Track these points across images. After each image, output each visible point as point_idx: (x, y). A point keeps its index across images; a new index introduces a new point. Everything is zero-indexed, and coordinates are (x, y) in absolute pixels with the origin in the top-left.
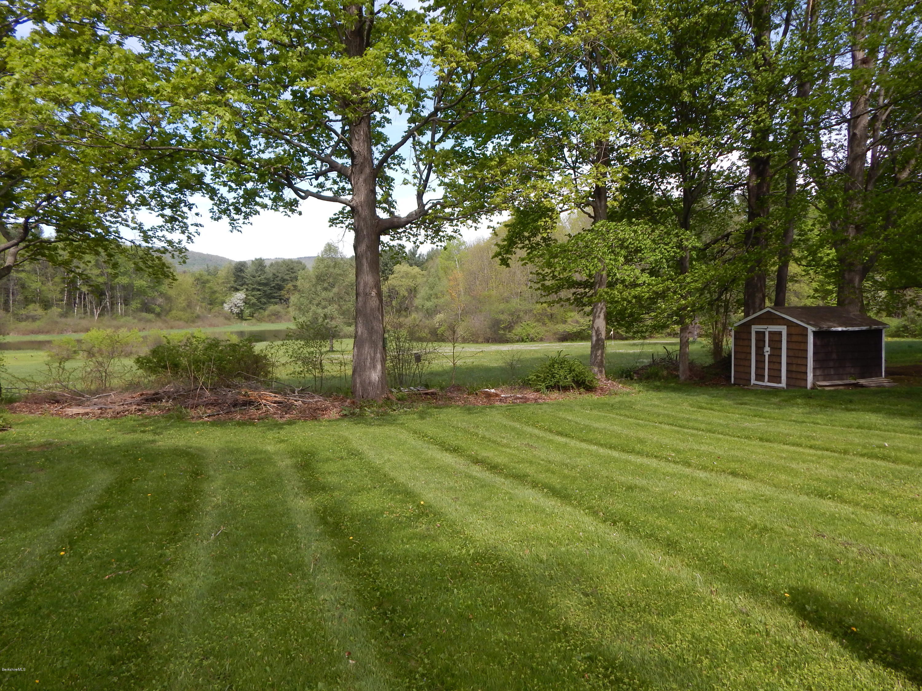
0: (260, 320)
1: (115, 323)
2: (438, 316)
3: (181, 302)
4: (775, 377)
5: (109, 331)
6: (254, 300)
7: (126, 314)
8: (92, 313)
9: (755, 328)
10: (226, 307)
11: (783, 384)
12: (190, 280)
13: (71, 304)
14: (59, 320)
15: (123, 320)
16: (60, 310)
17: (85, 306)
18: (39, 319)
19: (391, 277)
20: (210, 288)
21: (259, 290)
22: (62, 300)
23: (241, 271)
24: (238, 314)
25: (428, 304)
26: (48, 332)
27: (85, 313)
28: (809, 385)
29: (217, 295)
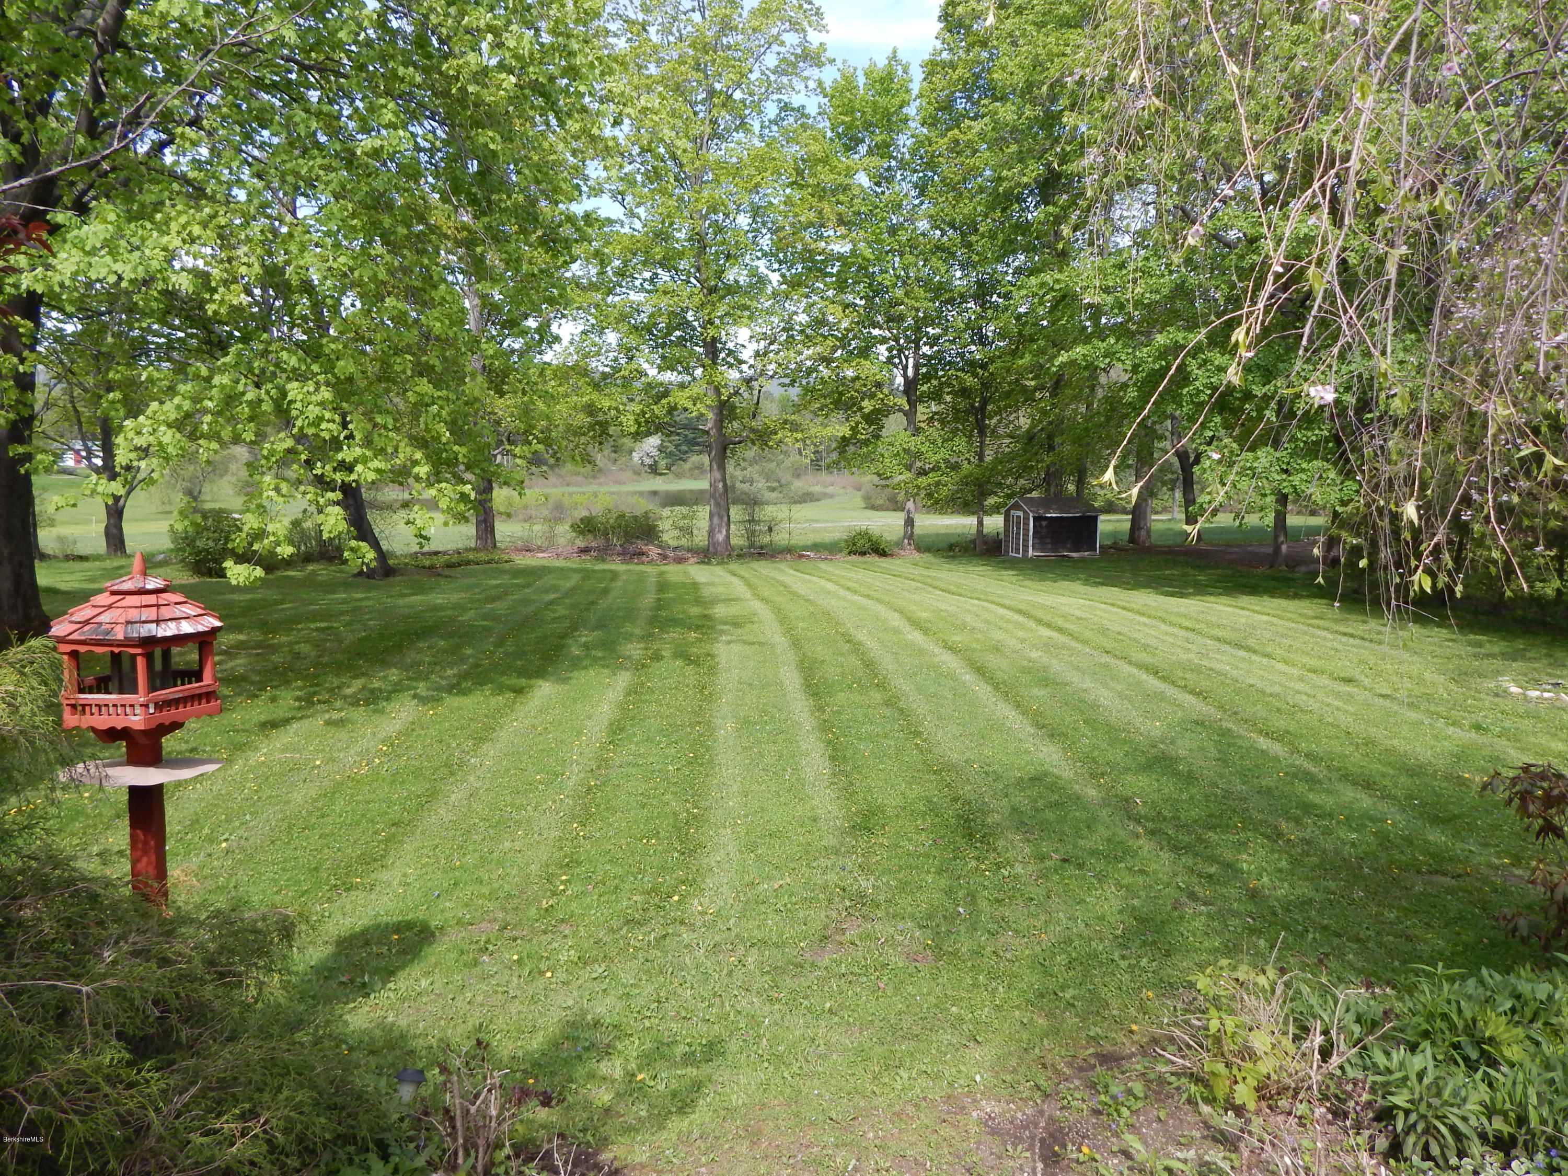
0: (679, 476)
4: (1018, 551)
6: (672, 448)
9: (1012, 512)
10: (636, 456)
11: (1020, 555)
21: (678, 434)
24: (650, 466)
28: (1029, 555)
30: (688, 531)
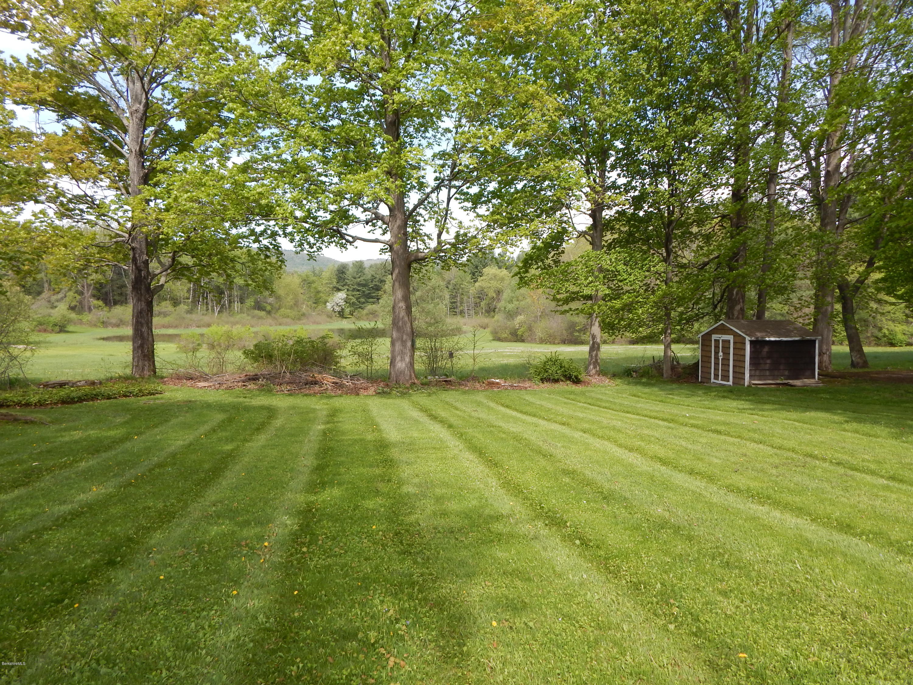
0: (359, 319)
1: (232, 319)
2: (519, 317)
3: (290, 301)
4: (726, 377)
5: (226, 328)
6: (354, 300)
7: (242, 312)
8: (213, 310)
9: (714, 337)
10: (329, 306)
11: (731, 383)
12: (297, 280)
13: (195, 302)
14: (185, 316)
15: (239, 316)
16: (186, 307)
17: (207, 304)
18: (169, 315)
19: (480, 279)
20: (315, 288)
21: (358, 290)
22: (188, 299)
23: (343, 273)
24: (339, 312)
25: (510, 306)
26: (176, 327)
27: (207, 310)
28: (746, 384)
29: (321, 295)
30: (368, 357)
